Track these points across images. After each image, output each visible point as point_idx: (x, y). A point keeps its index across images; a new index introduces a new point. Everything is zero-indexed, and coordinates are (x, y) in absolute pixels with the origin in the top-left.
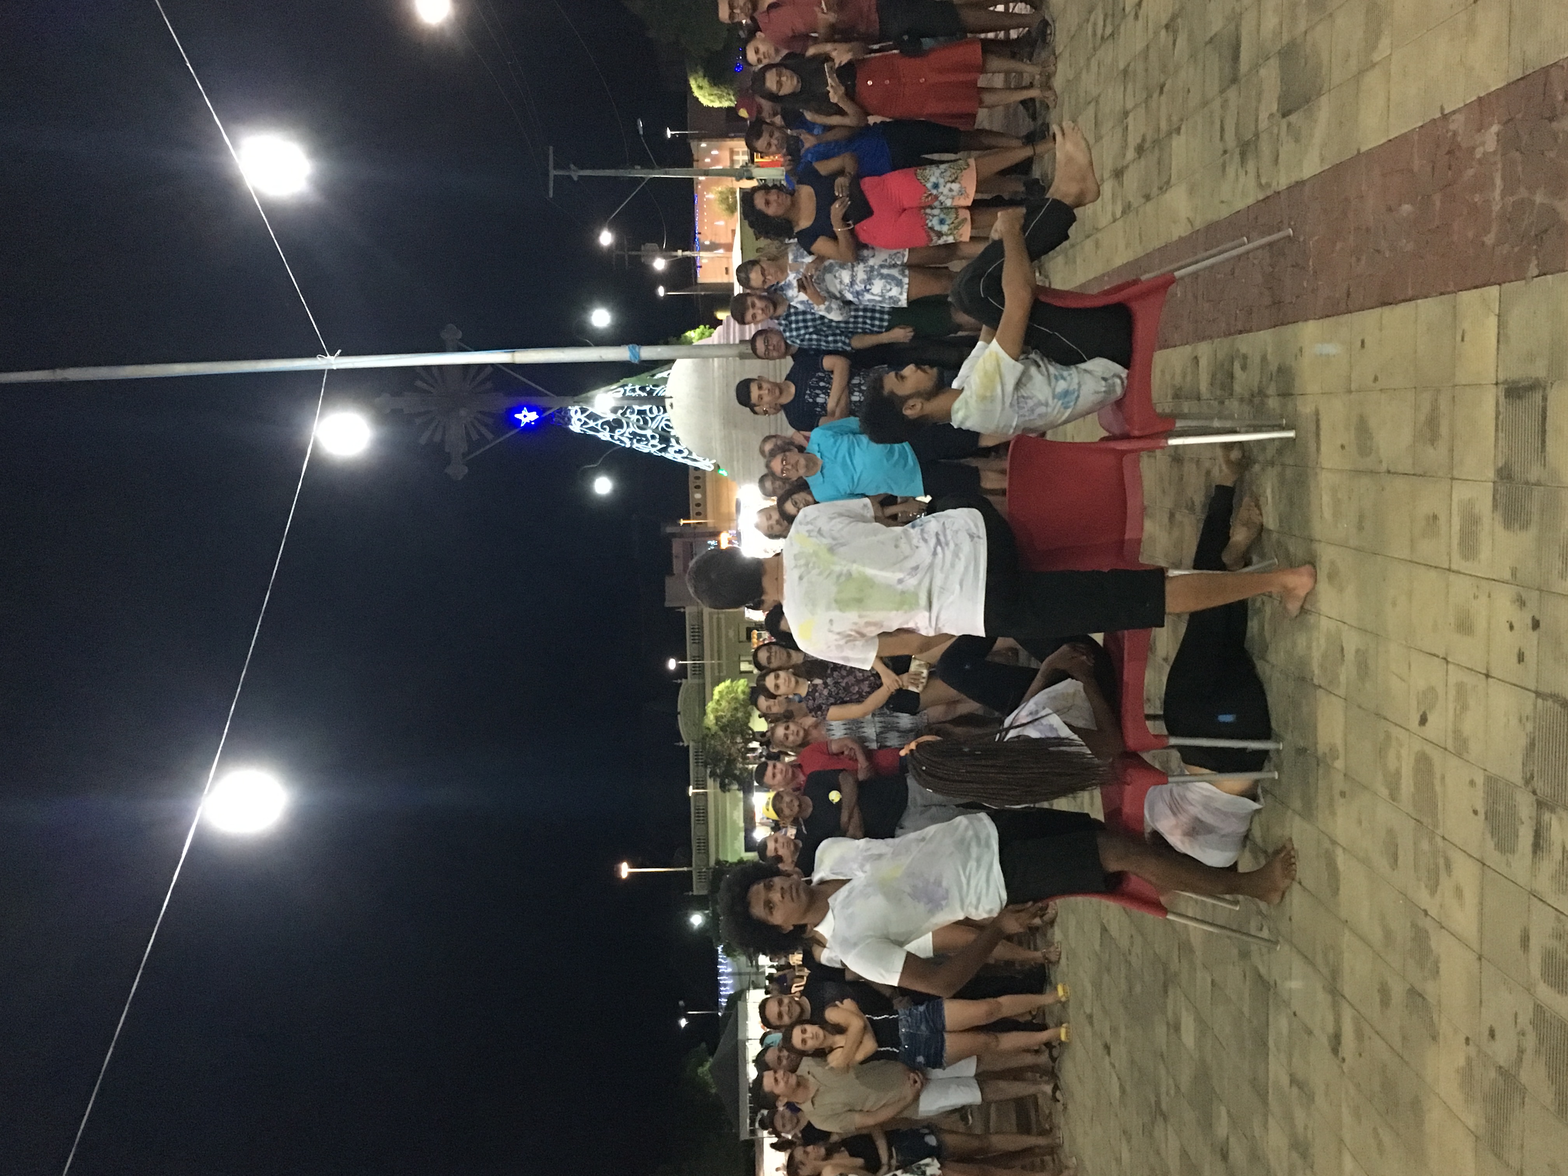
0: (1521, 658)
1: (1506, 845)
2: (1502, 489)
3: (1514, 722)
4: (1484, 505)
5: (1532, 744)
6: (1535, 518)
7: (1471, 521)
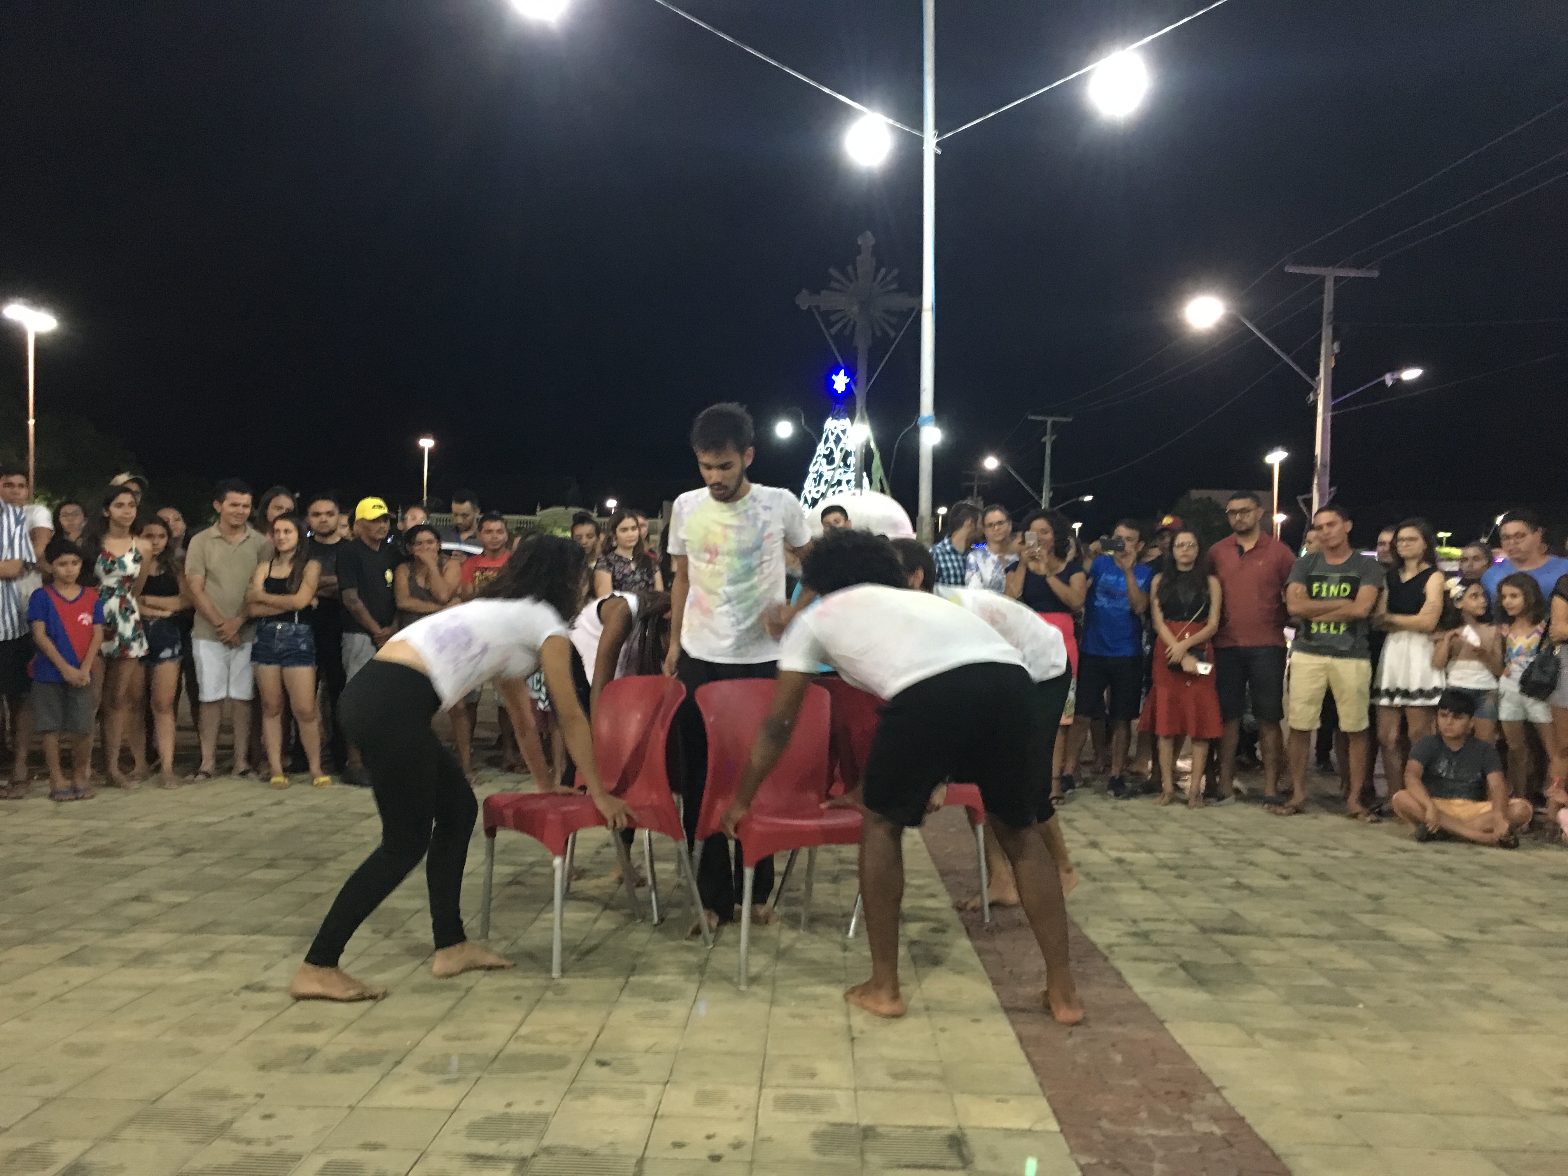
0: (678, 1145)
1: (475, 1130)
2: (853, 1130)
3: (608, 1139)
4: (832, 1117)
5: (586, 1154)
6: (827, 1159)
7: (815, 1105)
